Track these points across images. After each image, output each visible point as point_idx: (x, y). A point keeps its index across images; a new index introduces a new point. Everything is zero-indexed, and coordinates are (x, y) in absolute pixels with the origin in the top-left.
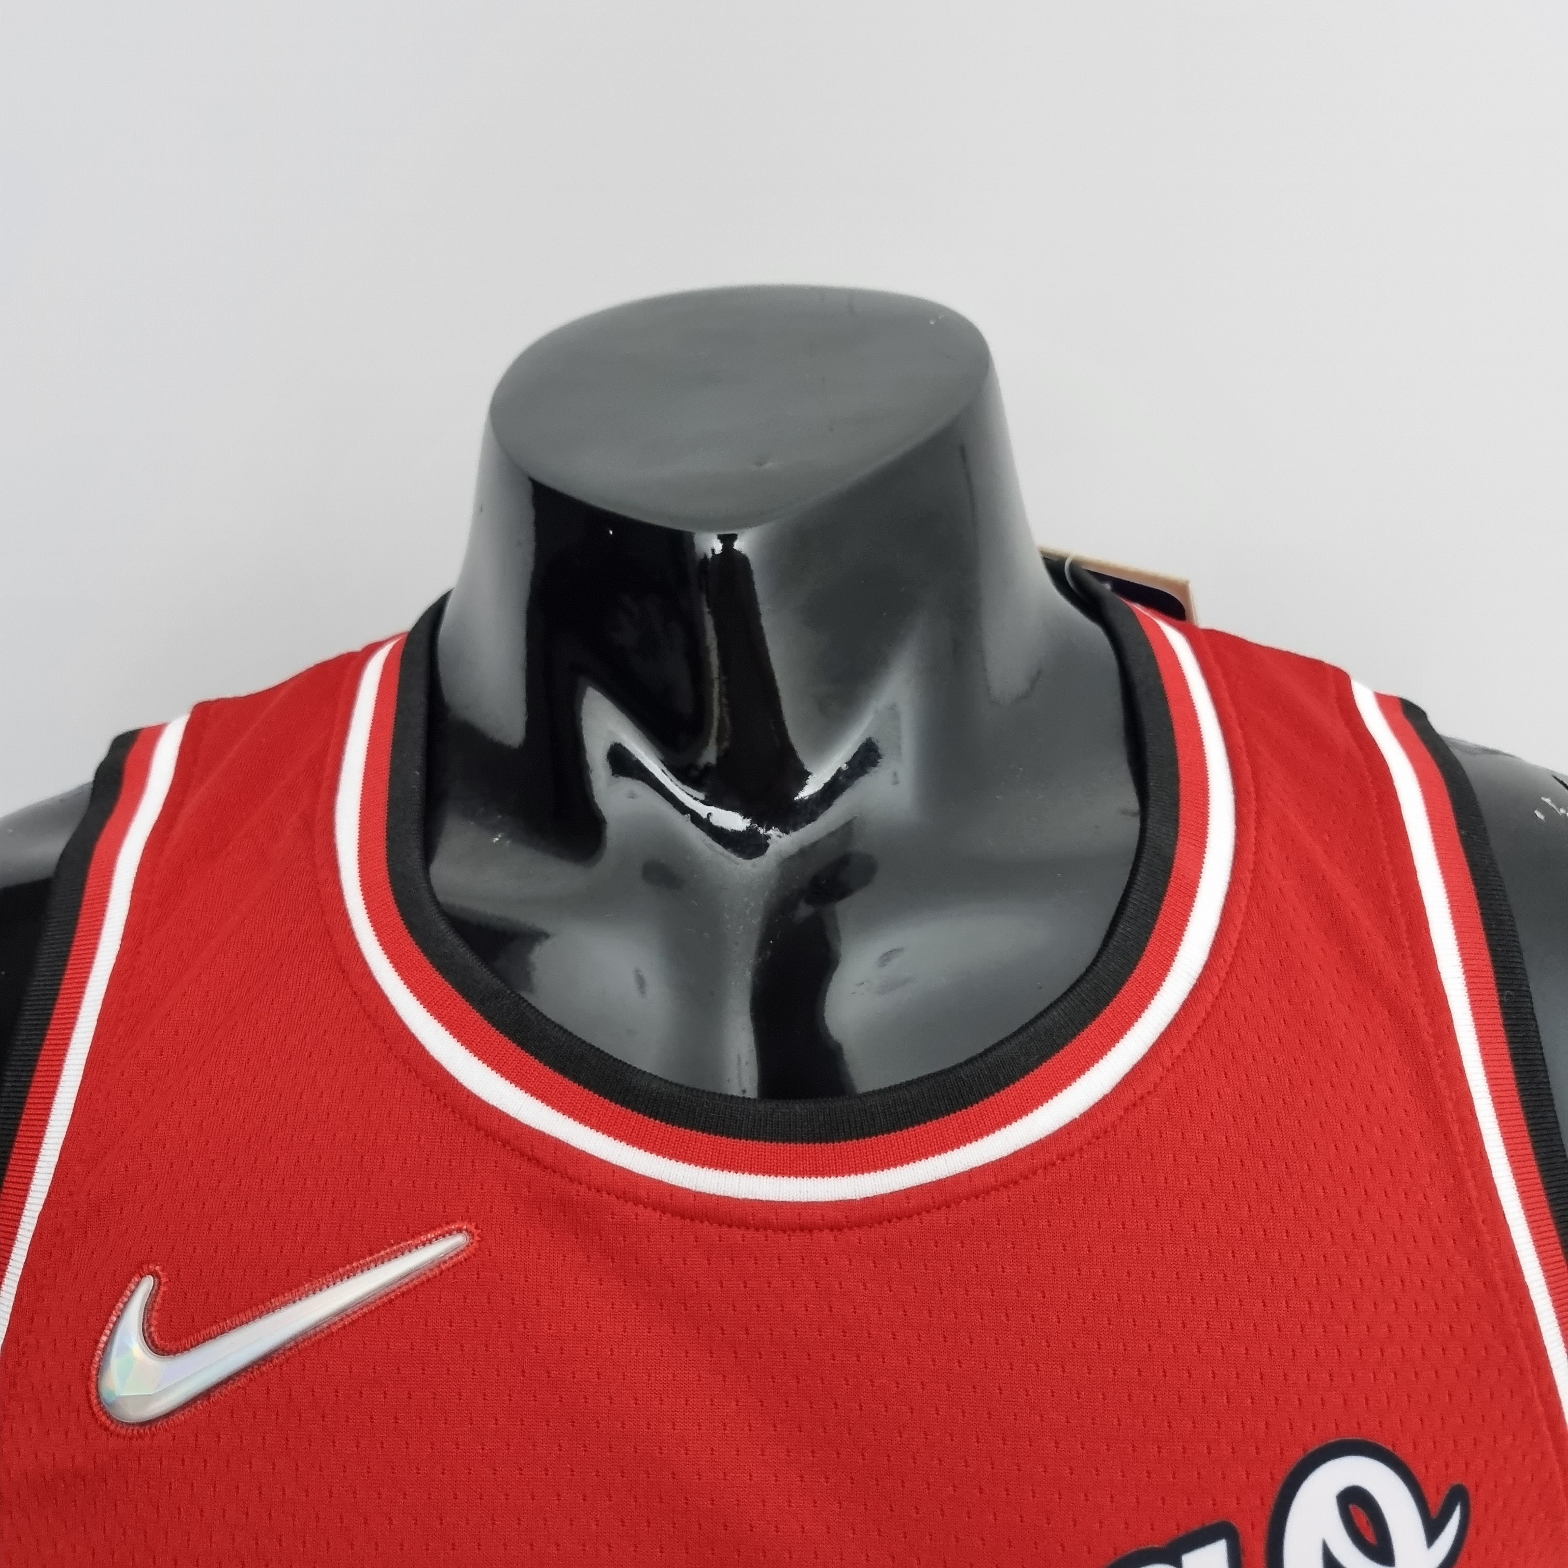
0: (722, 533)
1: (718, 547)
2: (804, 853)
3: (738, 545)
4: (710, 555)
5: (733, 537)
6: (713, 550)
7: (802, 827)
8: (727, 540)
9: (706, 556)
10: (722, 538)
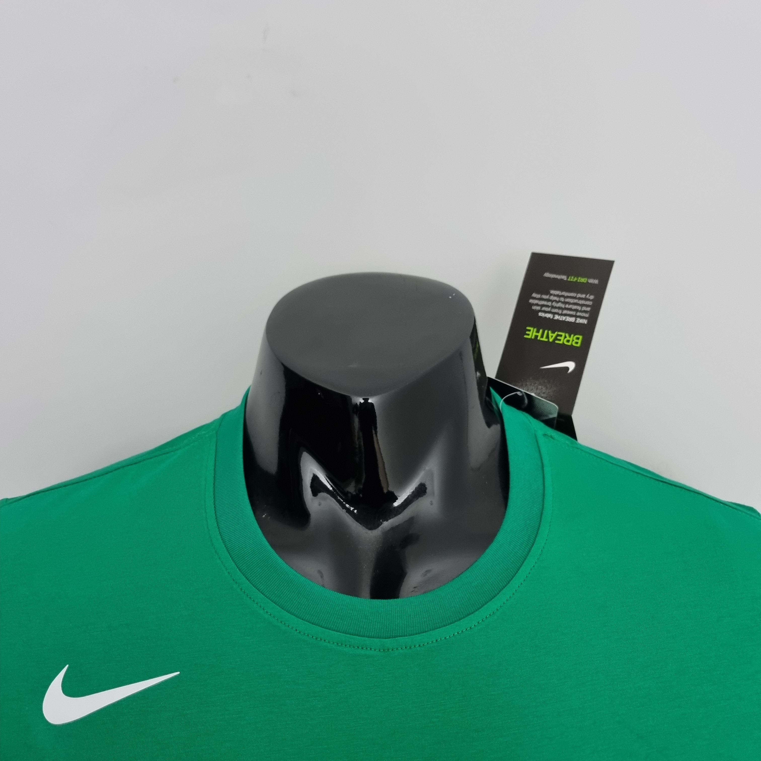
0: (364, 398)
1: (362, 401)
2: (393, 529)
3: (370, 401)
4: (358, 404)
5: (368, 399)
6: (360, 402)
7: (393, 518)
8: (366, 400)
9: (357, 404)
10: (363, 399)
